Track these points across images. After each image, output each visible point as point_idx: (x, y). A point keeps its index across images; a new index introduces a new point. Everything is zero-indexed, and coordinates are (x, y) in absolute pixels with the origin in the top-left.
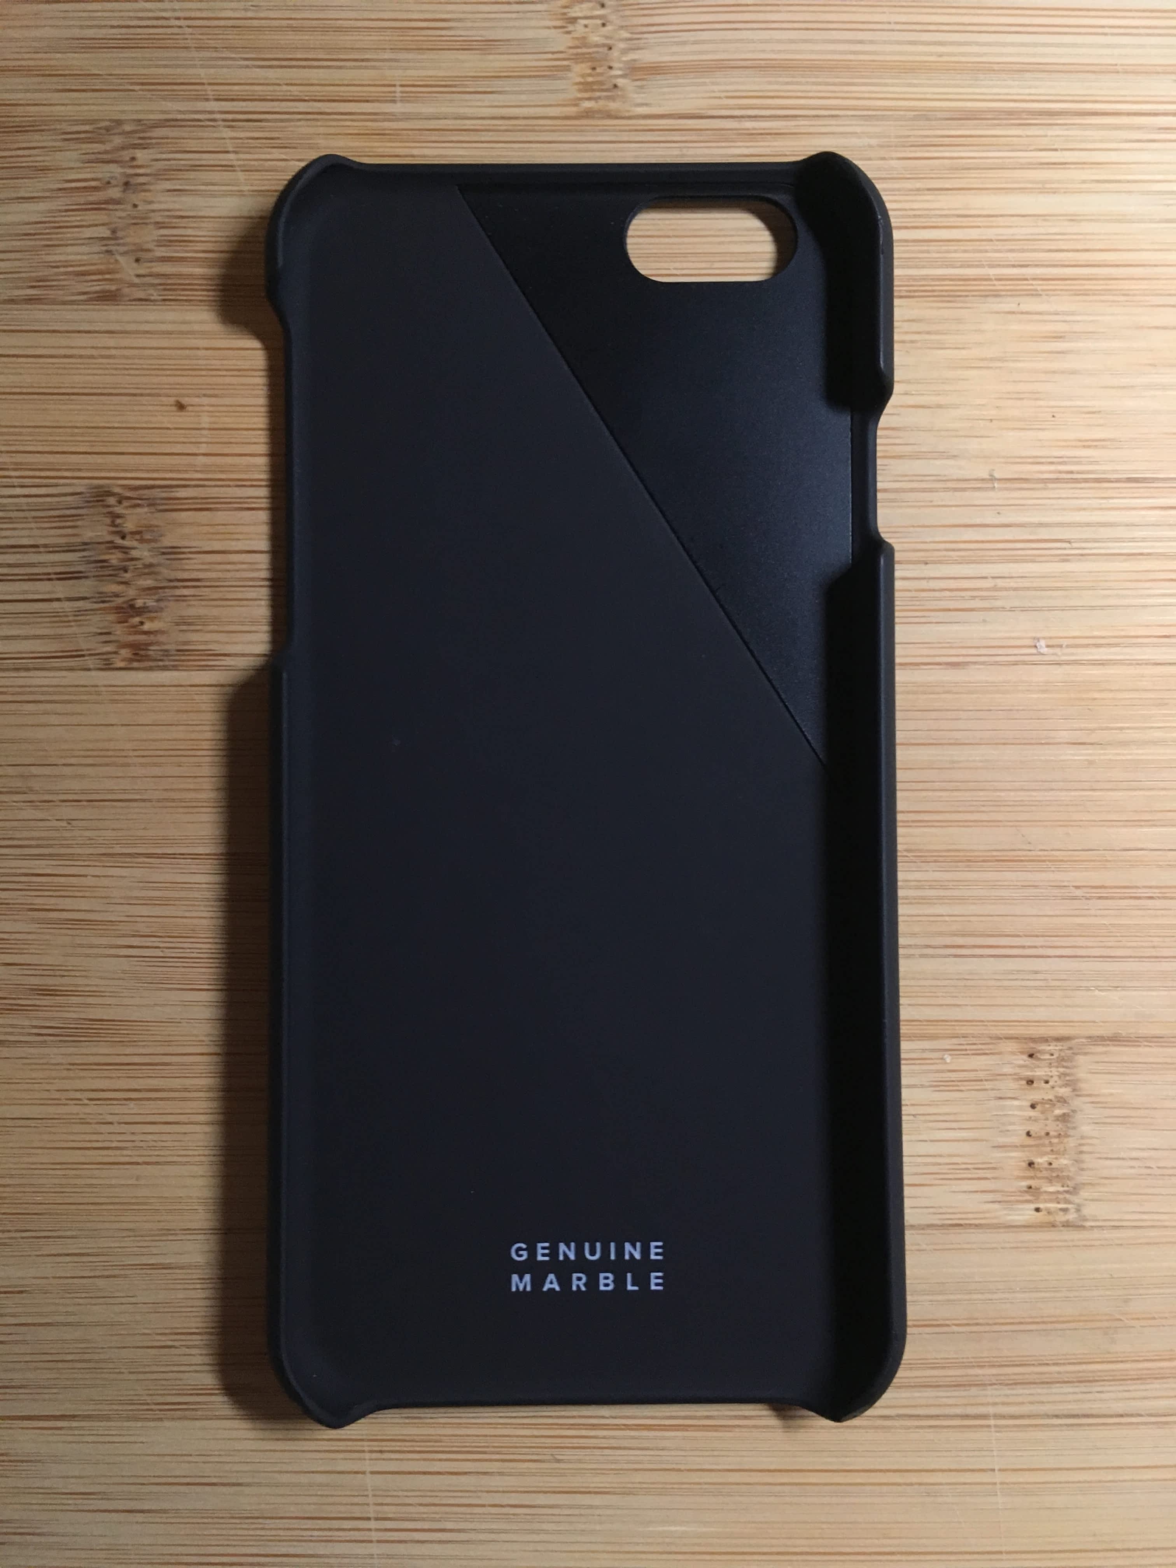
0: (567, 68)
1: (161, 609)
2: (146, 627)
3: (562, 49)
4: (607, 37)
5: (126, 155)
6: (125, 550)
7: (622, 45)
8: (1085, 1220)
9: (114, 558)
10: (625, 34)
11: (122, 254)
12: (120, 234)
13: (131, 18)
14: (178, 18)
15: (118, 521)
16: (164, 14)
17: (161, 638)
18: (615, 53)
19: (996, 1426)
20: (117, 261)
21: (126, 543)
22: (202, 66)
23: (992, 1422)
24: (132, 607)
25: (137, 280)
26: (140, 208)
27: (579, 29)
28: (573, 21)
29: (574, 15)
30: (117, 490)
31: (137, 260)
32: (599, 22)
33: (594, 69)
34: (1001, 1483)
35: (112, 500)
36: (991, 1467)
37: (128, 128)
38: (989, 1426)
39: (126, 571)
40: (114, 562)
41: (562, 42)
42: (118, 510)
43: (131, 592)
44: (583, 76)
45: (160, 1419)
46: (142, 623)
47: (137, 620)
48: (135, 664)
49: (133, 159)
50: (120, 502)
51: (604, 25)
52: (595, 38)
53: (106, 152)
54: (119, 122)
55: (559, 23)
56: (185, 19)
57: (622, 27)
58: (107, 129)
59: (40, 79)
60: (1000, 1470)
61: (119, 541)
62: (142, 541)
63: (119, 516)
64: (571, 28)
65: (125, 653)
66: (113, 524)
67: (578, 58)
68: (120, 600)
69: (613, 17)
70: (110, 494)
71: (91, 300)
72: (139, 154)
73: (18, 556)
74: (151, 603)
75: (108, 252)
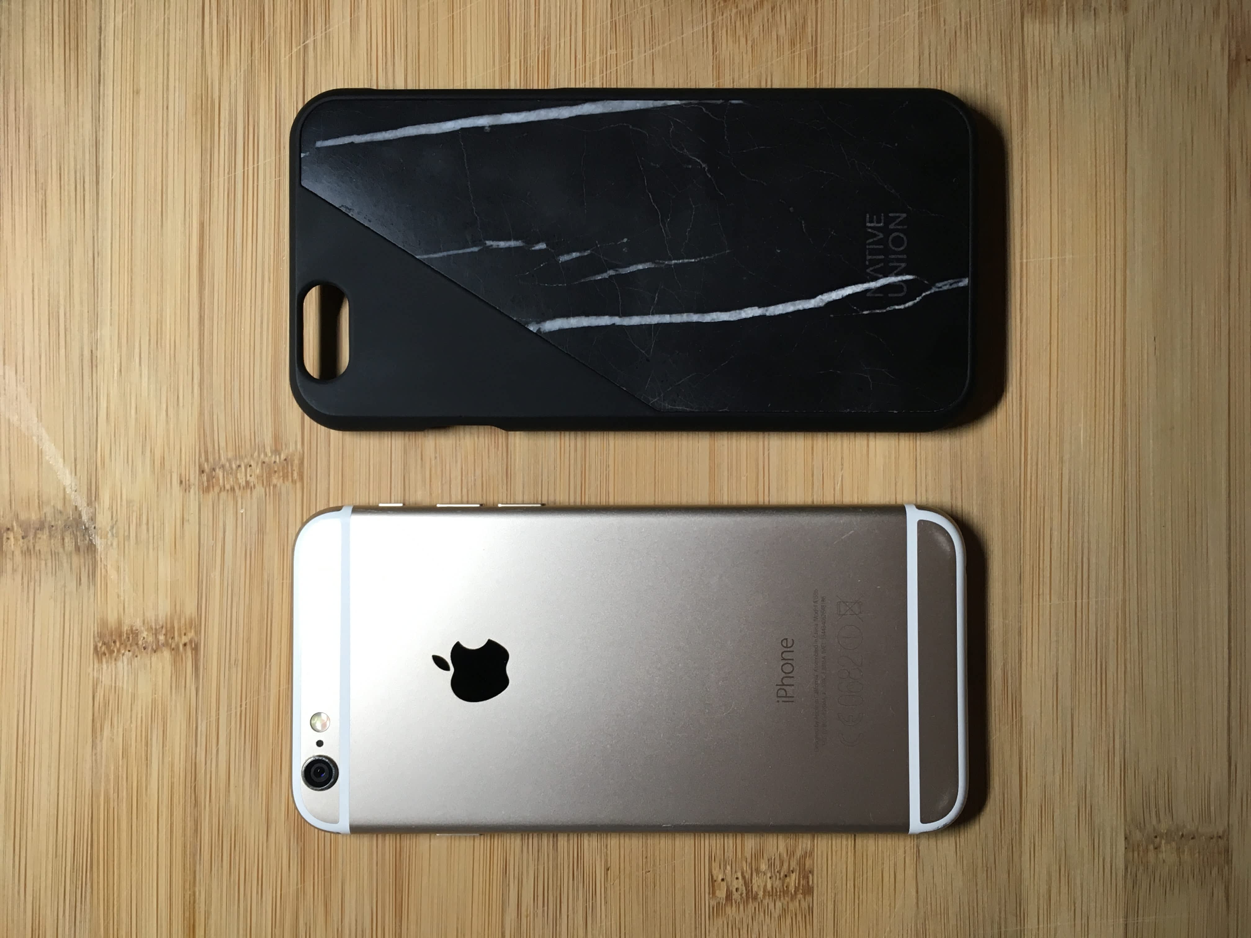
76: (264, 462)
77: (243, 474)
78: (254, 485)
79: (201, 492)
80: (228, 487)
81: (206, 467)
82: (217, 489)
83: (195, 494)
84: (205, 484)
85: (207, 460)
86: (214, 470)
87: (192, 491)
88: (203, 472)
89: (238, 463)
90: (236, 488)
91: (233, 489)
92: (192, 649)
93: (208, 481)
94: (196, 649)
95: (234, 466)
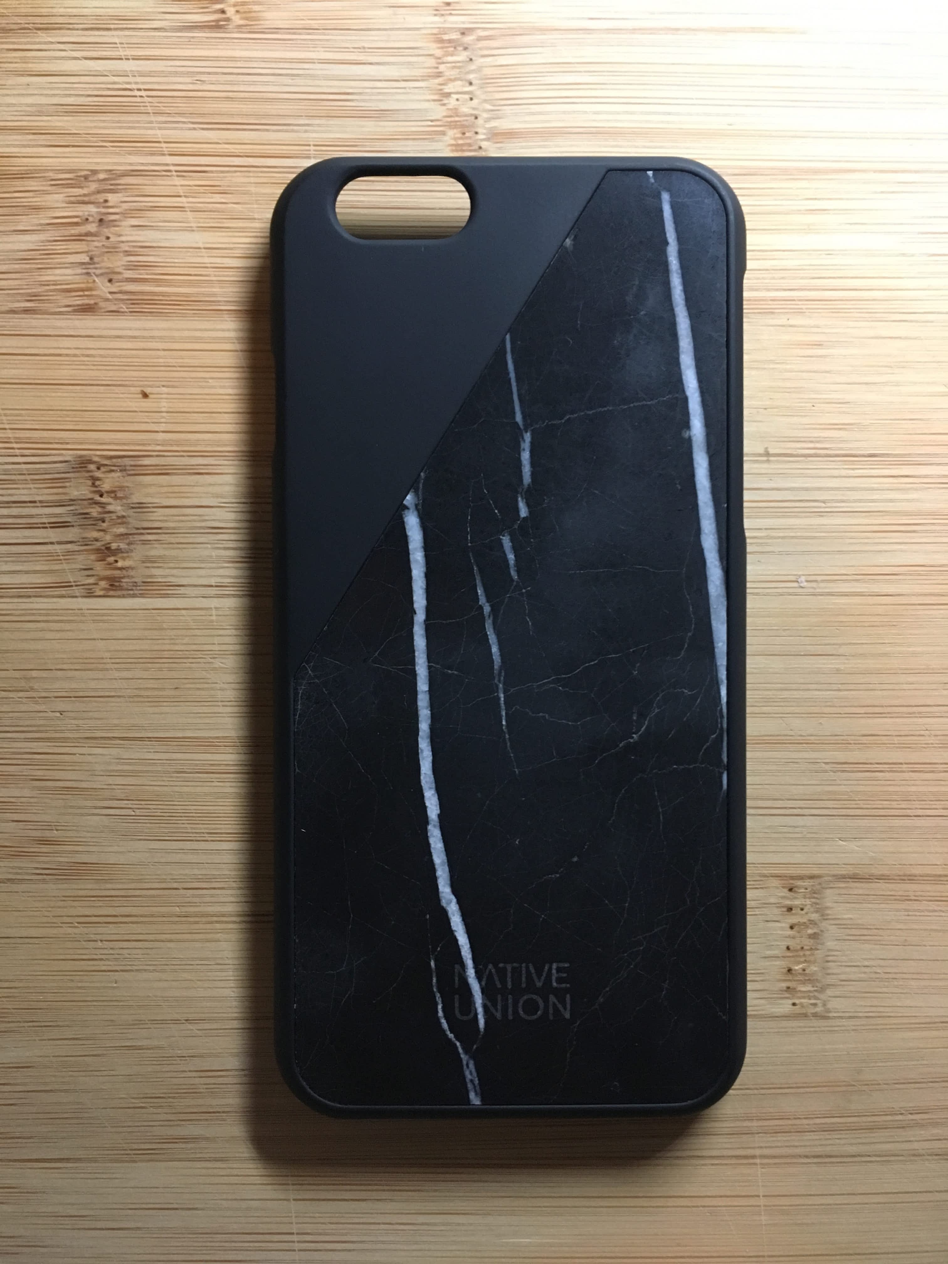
0: (443, 133)
1: (132, 551)
2: (120, 564)
3: (438, 117)
4: (474, 109)
5: (101, 198)
6: (102, 505)
7: (485, 115)
8: (828, 1011)
9: (95, 511)
10: (488, 107)
11: (97, 276)
12: (96, 260)
13: (103, 89)
14: (139, 90)
15: (97, 483)
16: (128, 86)
17: (131, 573)
18: (480, 121)
19: (761, 1164)
20: (94, 281)
21: (103, 500)
22: (160, 128)
23: (758, 1161)
24: (108, 549)
25: (110, 296)
26: (111, 240)
27: (452, 102)
28: (448, 95)
29: (447, 91)
30: (96, 459)
31: (110, 281)
32: (467, 97)
33: (464, 134)
34: (765, 1206)
35: (92, 467)
36: (757, 1194)
37: (102, 176)
38: (755, 1164)
39: (104, 522)
40: (95, 514)
41: (439, 112)
42: (98, 474)
43: (108, 538)
44: (455, 139)
45: (135, 1162)
46: (116, 561)
47: (111, 559)
48: (111, 593)
49: (106, 201)
50: (98, 468)
51: (471, 99)
52: (465, 110)
53: (85, 195)
54: (94, 172)
55: (436, 97)
56: (145, 90)
57: (485, 101)
58: (86, 177)
59: (31, 137)
60: (764, 1196)
61: (97, 498)
62: (116, 498)
63: (98, 479)
64: (446, 101)
65: (103, 584)
66: (93, 485)
67: (453, 125)
68: (98, 544)
69: (478, 93)
70: (91, 462)
71: (75, 311)
72: (111, 197)
73: (20, 510)
74: (123, 546)
75: (88, 274)
76: (476, 118)
77: (460, 90)
78: (444, 105)
79: (435, 31)
80: (442, 68)
81: (468, 39)
82: (438, 53)
83: (432, 23)
84: (446, 37)
85: (480, 39)
86: (466, 49)
87: (437, 19)
88: (463, 34)
89: (474, 82)
90: (440, 80)
91: (439, 75)
92: (218, 21)
93: (450, 41)
94: (216, 26)
95: (471, 77)
